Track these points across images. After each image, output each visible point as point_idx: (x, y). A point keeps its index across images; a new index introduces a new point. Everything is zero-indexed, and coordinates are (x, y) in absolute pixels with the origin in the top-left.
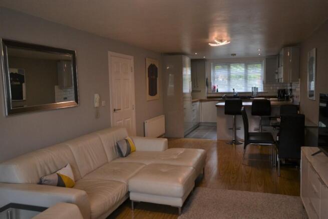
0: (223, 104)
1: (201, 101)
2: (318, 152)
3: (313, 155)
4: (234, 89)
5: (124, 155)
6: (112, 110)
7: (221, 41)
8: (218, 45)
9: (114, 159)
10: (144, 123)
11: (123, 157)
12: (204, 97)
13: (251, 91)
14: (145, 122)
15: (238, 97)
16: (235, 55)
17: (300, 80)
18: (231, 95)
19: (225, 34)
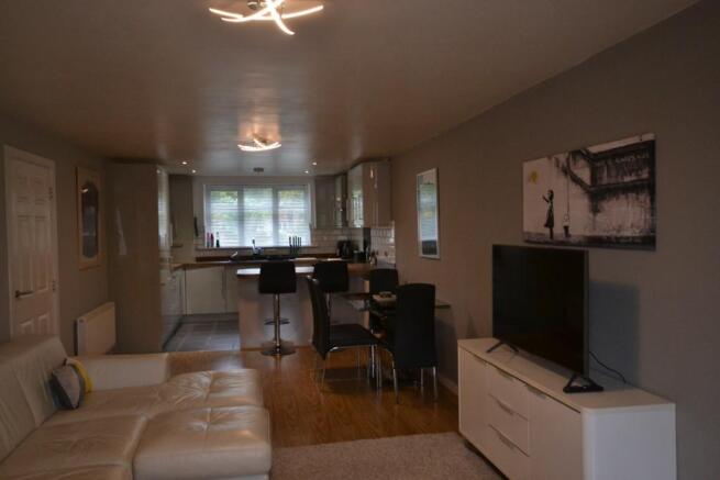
0: (257, 271)
1: (185, 267)
2: (497, 346)
3: (489, 351)
4: (254, 242)
5: (74, 403)
6: (11, 295)
7: (264, 142)
8: (259, 149)
9: (47, 419)
10: (75, 325)
11: (73, 408)
12: (191, 259)
13: (288, 245)
14: (78, 320)
15: (264, 258)
16: (261, 170)
17: (393, 223)
18: (246, 253)
19: (275, 128)
